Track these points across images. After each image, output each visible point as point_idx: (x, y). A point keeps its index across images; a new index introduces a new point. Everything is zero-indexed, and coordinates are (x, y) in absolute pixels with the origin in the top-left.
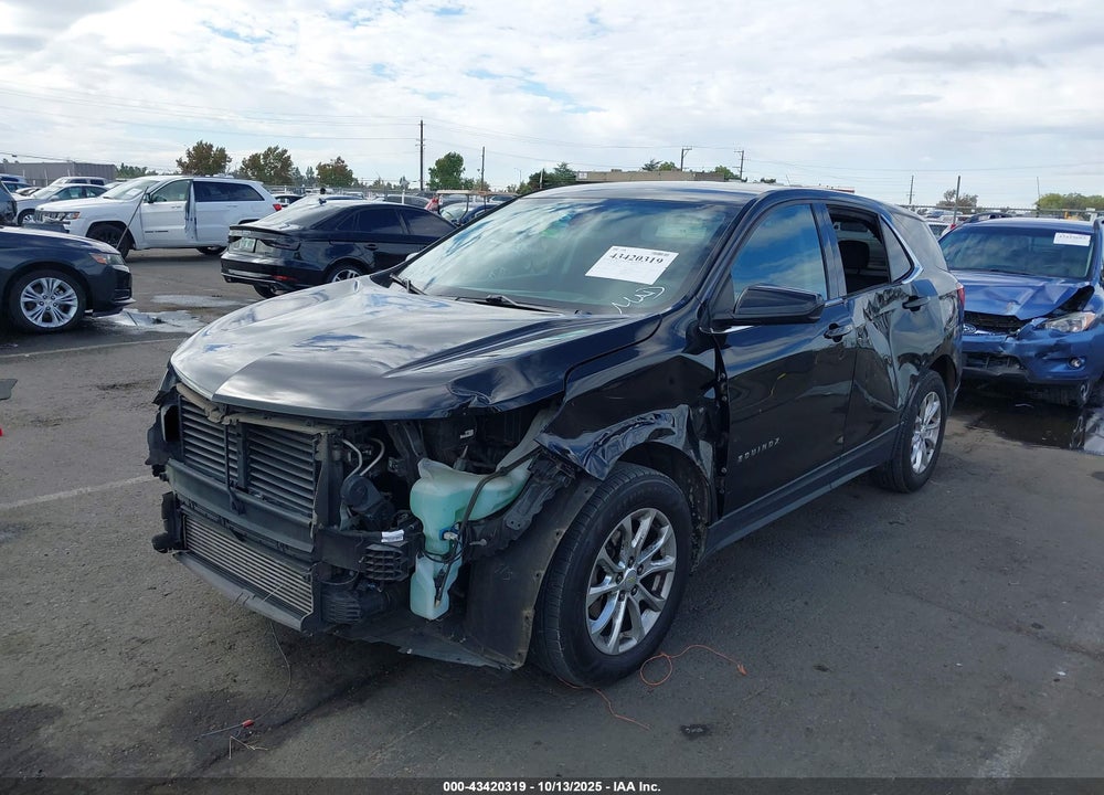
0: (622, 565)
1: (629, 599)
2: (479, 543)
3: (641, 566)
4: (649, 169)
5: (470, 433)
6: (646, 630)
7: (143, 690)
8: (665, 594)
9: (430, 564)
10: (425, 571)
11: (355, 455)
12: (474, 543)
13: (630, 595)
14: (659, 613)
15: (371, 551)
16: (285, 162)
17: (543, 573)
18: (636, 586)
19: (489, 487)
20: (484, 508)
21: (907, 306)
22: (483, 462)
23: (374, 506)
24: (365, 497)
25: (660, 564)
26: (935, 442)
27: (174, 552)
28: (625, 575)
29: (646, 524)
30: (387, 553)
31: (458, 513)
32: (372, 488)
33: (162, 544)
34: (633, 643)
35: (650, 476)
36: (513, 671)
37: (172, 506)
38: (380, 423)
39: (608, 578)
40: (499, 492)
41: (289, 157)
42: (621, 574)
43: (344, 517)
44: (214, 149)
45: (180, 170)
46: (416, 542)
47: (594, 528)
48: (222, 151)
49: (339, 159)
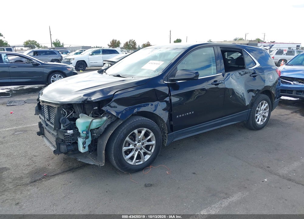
0: (136, 142)
1: (139, 152)
2: (94, 135)
3: (143, 143)
4: (235, 40)
5: (97, 108)
6: (146, 160)
7: (29, 166)
8: (152, 151)
9: (82, 139)
10: (80, 141)
11: (65, 112)
12: (93, 135)
13: (139, 150)
14: (150, 156)
15: (65, 135)
16: (135, 43)
17: (106, 142)
18: (142, 148)
19: (94, 121)
20: (94, 126)
21: (251, 75)
22: (97, 115)
23: (68, 125)
24: (66, 122)
25: (150, 143)
26: (267, 116)
27: (42, 136)
28: (137, 145)
29: (143, 132)
30: (68, 135)
31: (87, 127)
32: (68, 120)
33: (39, 134)
34: (142, 163)
35: (144, 120)
36: (102, 166)
37: (40, 125)
38: (71, 104)
39: (131, 145)
40: (97, 122)
41: (135, 42)
42: (136, 144)
43: (62, 127)
44: (117, 41)
45: (108, 47)
46: (77, 134)
47: (123, 132)
48: (119, 41)
49: (148, 42)
